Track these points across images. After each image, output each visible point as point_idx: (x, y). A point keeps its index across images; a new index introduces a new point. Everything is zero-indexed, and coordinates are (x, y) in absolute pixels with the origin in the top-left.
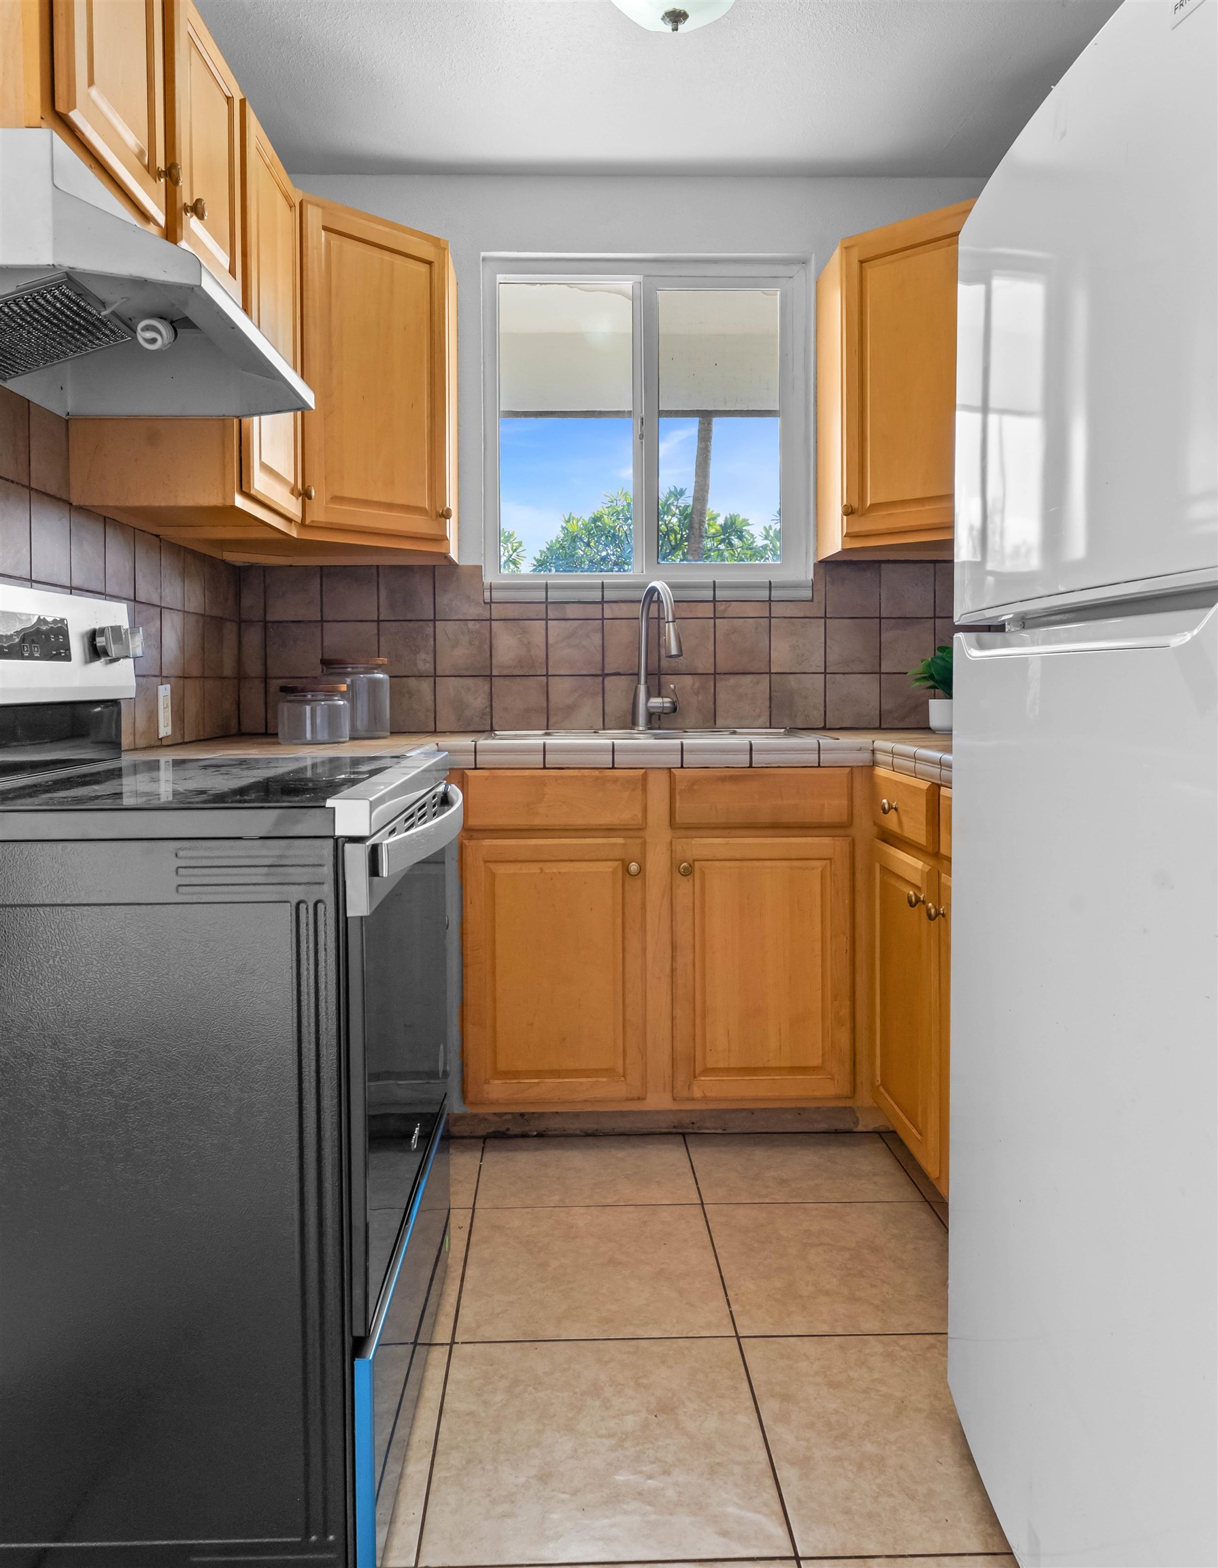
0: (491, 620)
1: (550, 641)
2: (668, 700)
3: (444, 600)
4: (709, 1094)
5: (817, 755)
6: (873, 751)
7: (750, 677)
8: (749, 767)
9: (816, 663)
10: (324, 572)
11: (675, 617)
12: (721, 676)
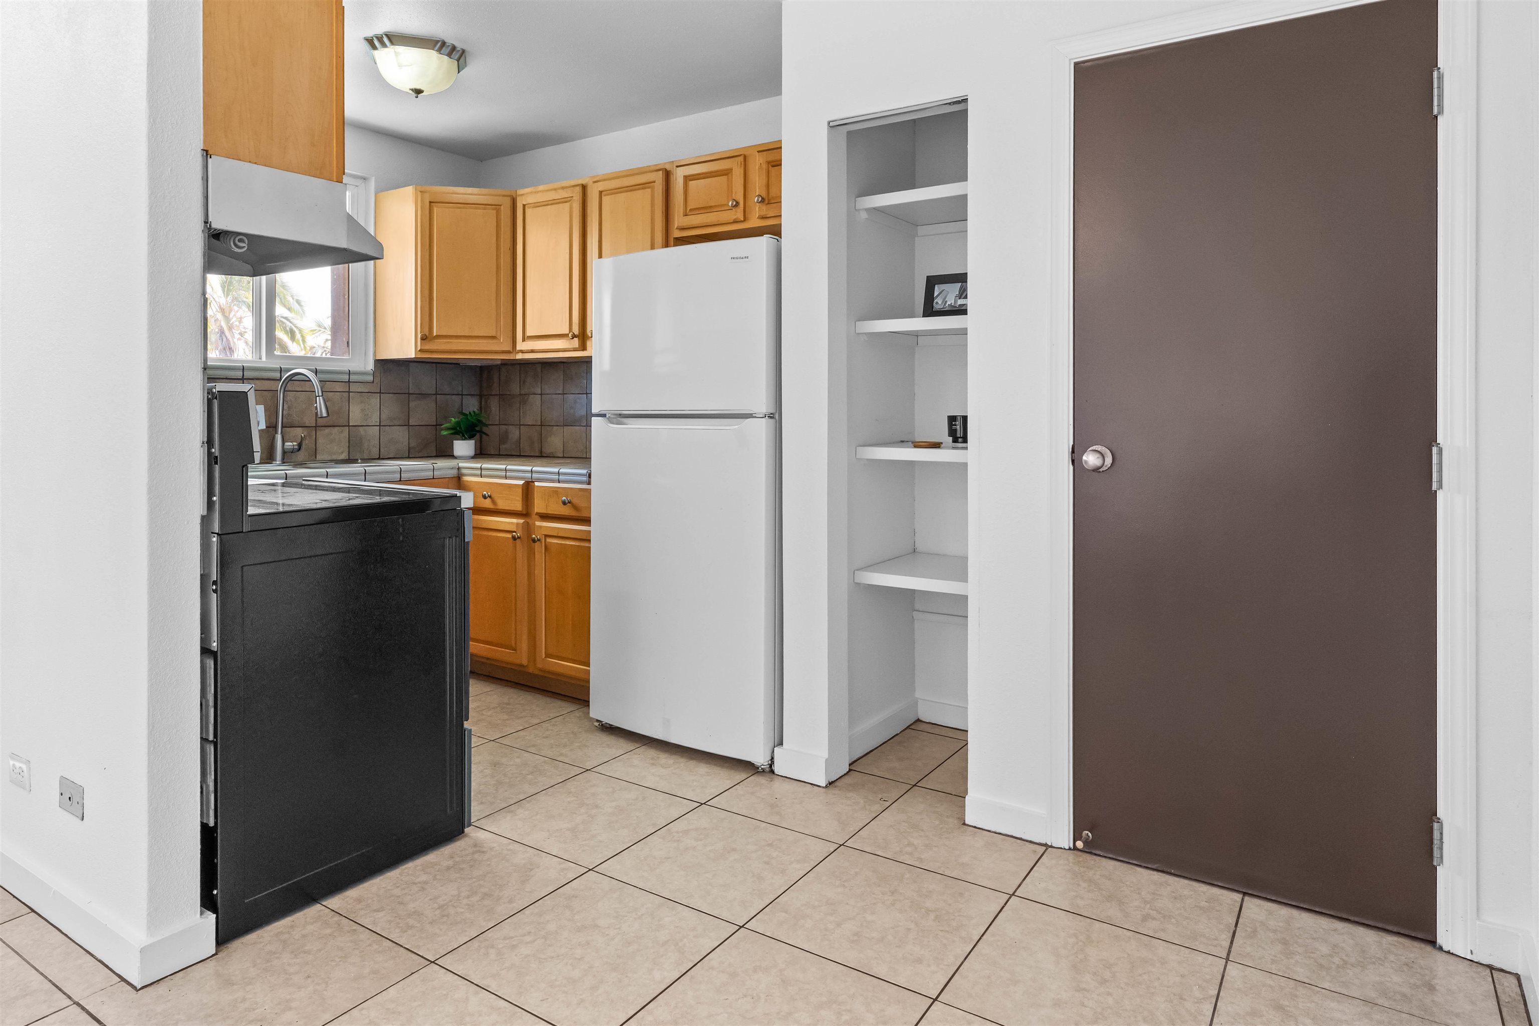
2: (295, 443)
5: (432, 473)
6: (459, 469)
7: (337, 429)
9: (375, 420)
11: (322, 392)
12: (320, 428)
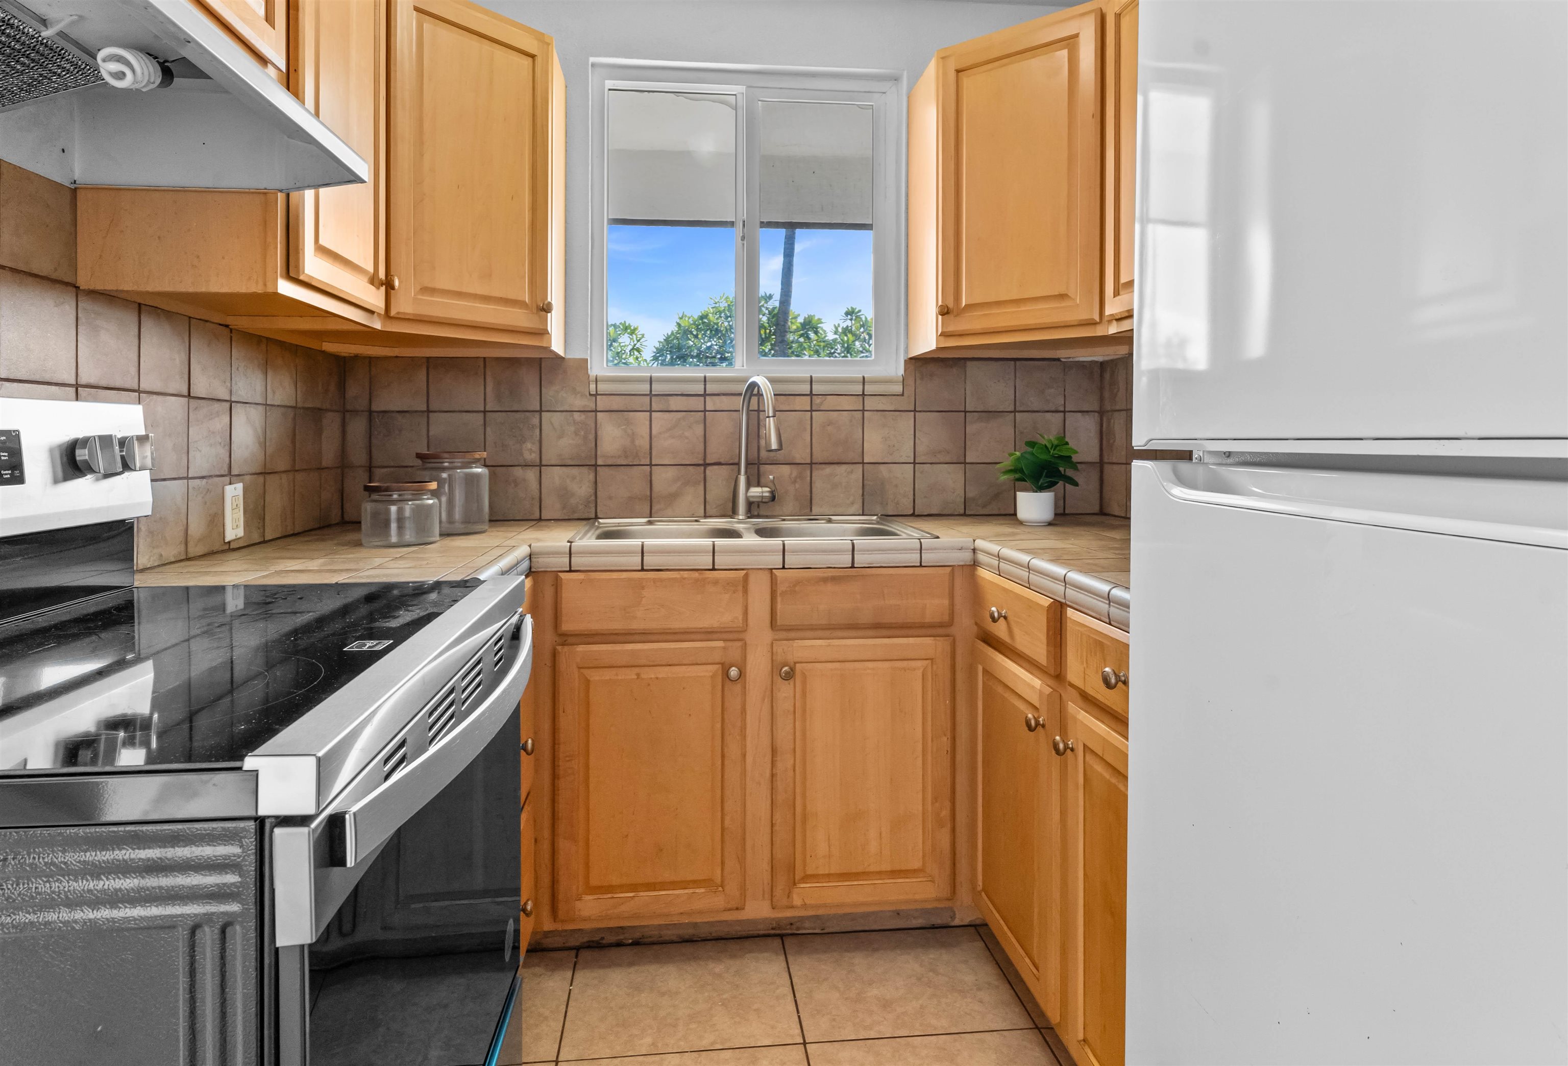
0: (596, 411)
1: (654, 432)
2: (767, 489)
3: (549, 393)
4: (808, 902)
5: (919, 555)
6: (974, 550)
7: (844, 467)
8: (851, 568)
9: (906, 453)
10: (430, 362)
11: (775, 411)
12: (817, 466)
